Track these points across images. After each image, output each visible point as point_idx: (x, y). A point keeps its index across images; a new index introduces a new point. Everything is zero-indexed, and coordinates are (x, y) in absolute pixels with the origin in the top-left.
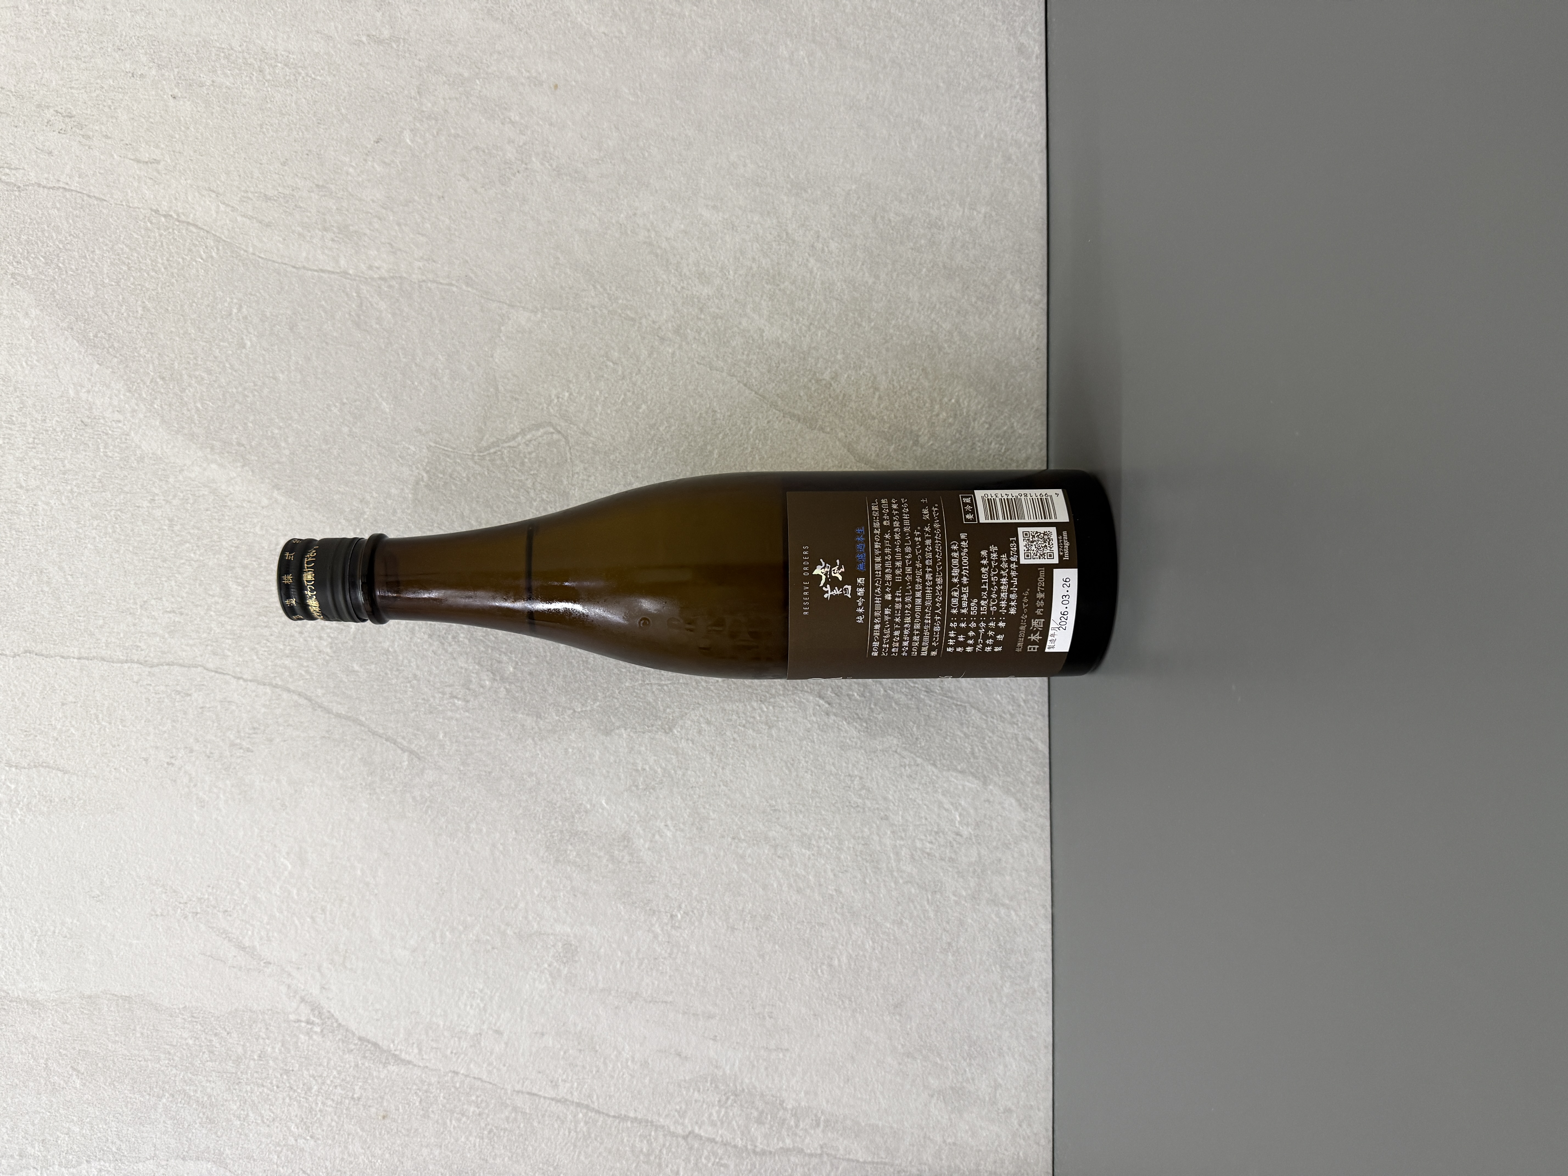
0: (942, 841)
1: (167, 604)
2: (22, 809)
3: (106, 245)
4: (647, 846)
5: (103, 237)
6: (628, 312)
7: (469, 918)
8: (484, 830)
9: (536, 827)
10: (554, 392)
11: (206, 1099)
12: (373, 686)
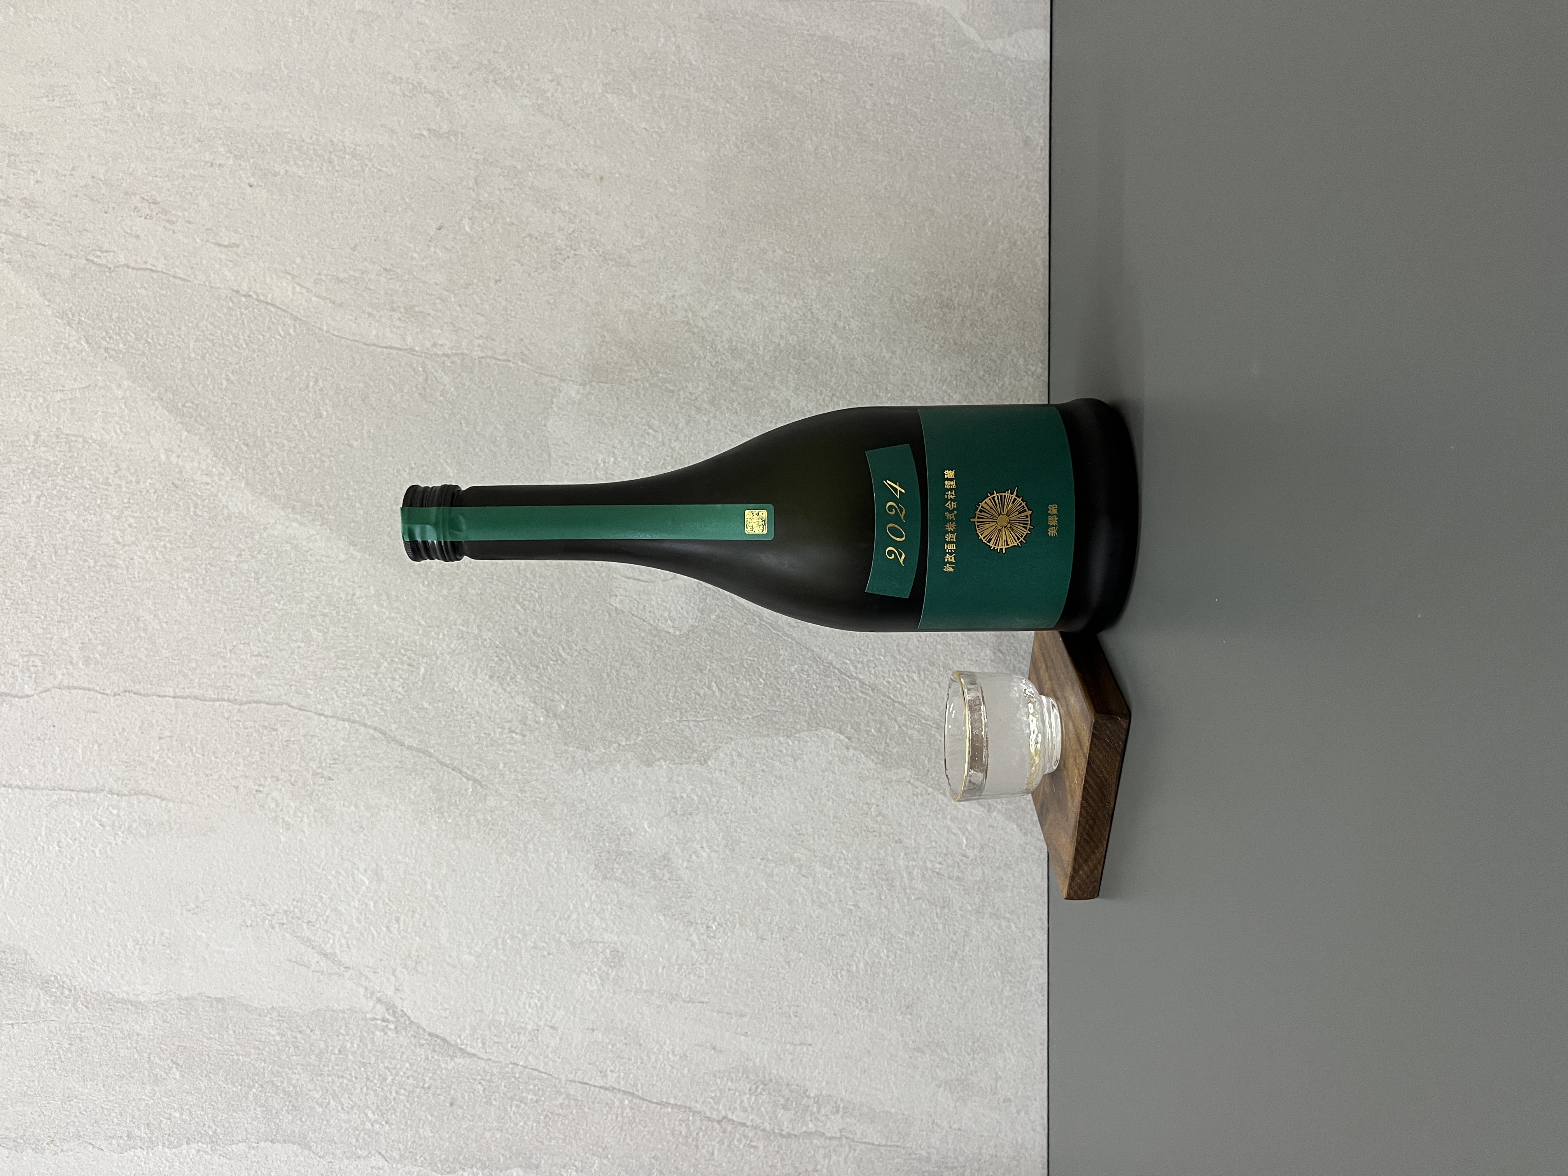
0: (950, 861)
1: (253, 648)
2: (123, 832)
3: (192, 322)
4: (685, 865)
5: (188, 315)
6: (668, 385)
7: (527, 928)
8: (540, 850)
9: (586, 848)
10: (600, 457)
11: (291, 1088)
12: (440, 721)
